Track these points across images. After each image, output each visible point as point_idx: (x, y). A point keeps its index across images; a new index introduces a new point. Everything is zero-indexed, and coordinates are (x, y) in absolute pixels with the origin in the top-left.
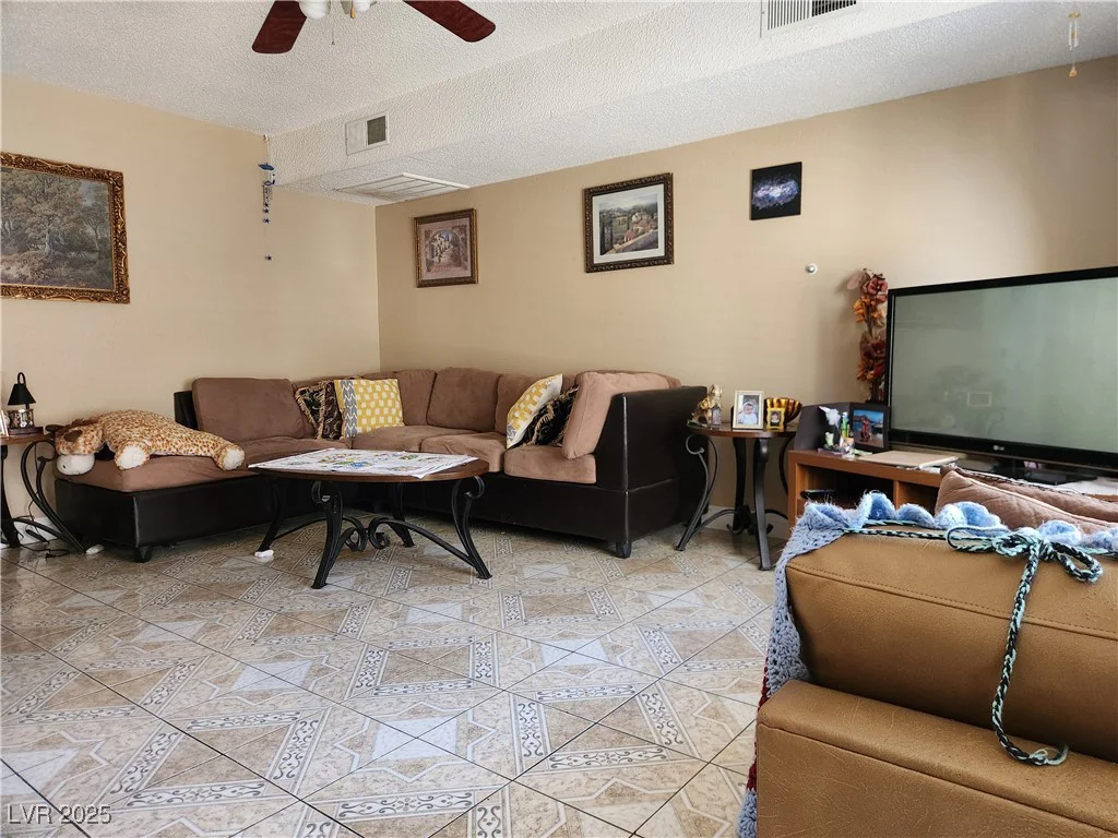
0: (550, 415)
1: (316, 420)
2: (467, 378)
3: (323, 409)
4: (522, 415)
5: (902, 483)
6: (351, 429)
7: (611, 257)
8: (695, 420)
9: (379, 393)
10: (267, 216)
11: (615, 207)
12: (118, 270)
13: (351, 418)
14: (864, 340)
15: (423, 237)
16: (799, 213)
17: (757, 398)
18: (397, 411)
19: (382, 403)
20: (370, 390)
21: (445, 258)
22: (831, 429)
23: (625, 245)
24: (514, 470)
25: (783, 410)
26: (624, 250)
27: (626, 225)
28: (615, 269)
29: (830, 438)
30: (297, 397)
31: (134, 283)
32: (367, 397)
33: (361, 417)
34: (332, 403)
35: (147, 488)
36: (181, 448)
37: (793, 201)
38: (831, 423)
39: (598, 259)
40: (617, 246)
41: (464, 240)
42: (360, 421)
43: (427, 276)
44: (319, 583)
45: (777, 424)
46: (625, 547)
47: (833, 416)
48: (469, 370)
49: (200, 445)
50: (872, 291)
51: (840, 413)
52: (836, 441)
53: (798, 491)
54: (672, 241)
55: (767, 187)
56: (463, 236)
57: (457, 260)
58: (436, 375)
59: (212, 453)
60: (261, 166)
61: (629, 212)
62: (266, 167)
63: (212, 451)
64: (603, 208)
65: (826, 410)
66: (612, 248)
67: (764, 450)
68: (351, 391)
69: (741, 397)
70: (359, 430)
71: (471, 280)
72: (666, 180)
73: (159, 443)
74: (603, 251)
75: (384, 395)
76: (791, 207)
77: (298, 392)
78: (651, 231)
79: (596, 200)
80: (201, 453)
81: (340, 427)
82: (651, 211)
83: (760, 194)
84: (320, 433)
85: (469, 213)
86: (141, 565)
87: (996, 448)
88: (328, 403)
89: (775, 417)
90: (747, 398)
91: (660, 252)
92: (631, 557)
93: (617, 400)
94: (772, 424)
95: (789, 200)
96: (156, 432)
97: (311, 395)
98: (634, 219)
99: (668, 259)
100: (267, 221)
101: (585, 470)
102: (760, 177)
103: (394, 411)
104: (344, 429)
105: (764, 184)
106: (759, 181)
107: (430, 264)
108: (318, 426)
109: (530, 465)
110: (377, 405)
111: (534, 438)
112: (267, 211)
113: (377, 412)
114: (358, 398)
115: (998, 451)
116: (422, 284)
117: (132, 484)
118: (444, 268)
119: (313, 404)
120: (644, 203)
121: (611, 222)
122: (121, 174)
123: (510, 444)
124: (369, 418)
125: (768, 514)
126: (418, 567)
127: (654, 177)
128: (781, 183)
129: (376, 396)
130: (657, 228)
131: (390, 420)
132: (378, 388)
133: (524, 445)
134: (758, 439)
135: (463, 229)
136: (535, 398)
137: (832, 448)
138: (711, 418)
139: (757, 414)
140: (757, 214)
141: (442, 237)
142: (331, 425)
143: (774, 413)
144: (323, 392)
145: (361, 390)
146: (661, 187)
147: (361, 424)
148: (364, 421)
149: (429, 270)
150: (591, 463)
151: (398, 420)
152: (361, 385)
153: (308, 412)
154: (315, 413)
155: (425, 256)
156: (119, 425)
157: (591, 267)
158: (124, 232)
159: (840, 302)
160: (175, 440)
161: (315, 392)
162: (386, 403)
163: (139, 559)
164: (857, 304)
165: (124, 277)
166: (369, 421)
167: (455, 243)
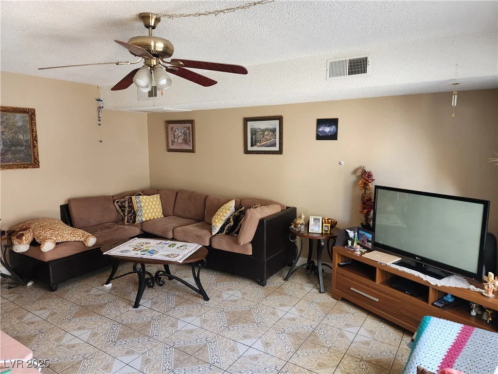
0: (232, 223)
1: (124, 214)
2: (191, 196)
3: (127, 209)
4: (219, 221)
5: (379, 269)
6: (140, 219)
7: (255, 148)
8: (293, 227)
9: (152, 202)
10: (100, 122)
11: (257, 127)
12: (34, 153)
13: (140, 214)
14: (363, 197)
15: (170, 130)
16: (337, 139)
17: (319, 219)
18: (160, 210)
19: (153, 207)
20: (148, 200)
21: (180, 140)
22: (351, 239)
23: (262, 144)
24: (216, 246)
25: (329, 225)
26: (261, 146)
27: (262, 136)
28: (257, 154)
29: (350, 242)
30: (115, 204)
31: (41, 159)
32: (147, 204)
33: (144, 214)
34: (131, 207)
35: (54, 259)
36: (68, 238)
37: (334, 134)
38: (350, 237)
39: (250, 148)
40: (258, 144)
41: (189, 133)
42: (144, 215)
43: (172, 147)
44: (136, 305)
45: (327, 231)
46: (264, 282)
47: (351, 234)
48: (193, 192)
49: (77, 236)
50: (367, 178)
51: (354, 233)
52: (352, 244)
53: (337, 263)
54: (282, 145)
55: (323, 127)
56: (189, 131)
57: (185, 141)
58: (177, 193)
59: (82, 239)
60: (97, 100)
61: (264, 130)
62: (99, 100)
63: (82, 238)
64: (252, 127)
65: (348, 231)
66: (256, 144)
67: (323, 244)
68: (140, 201)
69: (312, 219)
70: (144, 219)
71: (192, 151)
72: (280, 119)
73: (59, 238)
74: (252, 146)
75: (154, 203)
76: (334, 137)
77: (115, 202)
78: (273, 139)
79: (249, 123)
80: (77, 240)
81: (135, 217)
82: (274, 131)
83: (321, 129)
84: (126, 220)
85: (192, 122)
86: (54, 293)
87: (417, 258)
88: (129, 207)
89: (326, 228)
90: (315, 219)
91: (277, 149)
92: (267, 286)
93: (261, 221)
94: (325, 231)
95: (333, 134)
96: (57, 232)
97: (121, 203)
98: (266, 133)
99: (280, 152)
100: (100, 125)
101: (247, 249)
102: (321, 122)
103: (159, 209)
104: (137, 219)
105: (322, 126)
106: (320, 124)
107: (173, 142)
108: (125, 216)
109: (223, 244)
110: (151, 207)
111: (224, 232)
112: (100, 120)
113: (152, 211)
114: (143, 204)
115: (418, 260)
116: (170, 150)
117: (48, 258)
118: (179, 144)
119: (122, 207)
120: (270, 127)
121: (256, 133)
122: (34, 110)
123: (214, 234)
124: (148, 214)
125: (323, 266)
126: (177, 293)
127: (275, 117)
128: (329, 126)
129: (151, 203)
130: (276, 138)
131: (157, 214)
132: (152, 200)
133: (220, 234)
134: (320, 240)
135: (188, 128)
136: (225, 214)
137: (351, 247)
138: (300, 228)
139: (319, 227)
140: (319, 137)
141: (179, 130)
142: (131, 216)
143: (326, 226)
144: (127, 202)
145: (144, 201)
146: (277, 122)
147: (144, 217)
148: (146, 215)
149: (172, 145)
150: (250, 247)
151: (160, 214)
152: (143, 198)
153: (120, 211)
154: (123, 211)
155: (171, 138)
156: (40, 230)
157: (247, 152)
158: (36, 136)
159: (353, 178)
160: (66, 235)
161: (123, 202)
162: (155, 206)
163: (52, 289)
164: (361, 182)
165: (37, 156)
166: (148, 215)
167: (185, 134)
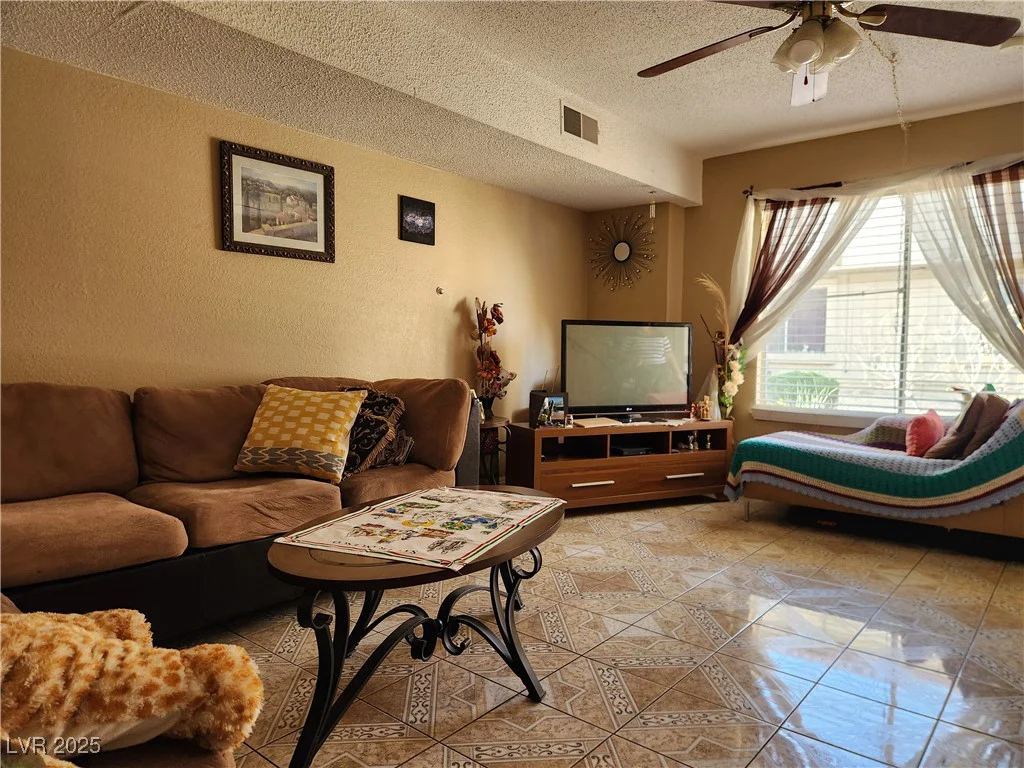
7: (258, 238)
11: (263, 179)
16: (433, 244)
23: (278, 228)
26: (276, 234)
27: (277, 206)
28: (266, 254)
37: (430, 233)
39: (239, 235)
40: (266, 227)
53: (540, 457)
55: (413, 214)
61: (283, 192)
64: (246, 174)
66: (260, 227)
72: (328, 173)
74: (247, 228)
78: (310, 221)
79: (237, 160)
82: (309, 198)
83: (407, 218)
87: (628, 409)
91: (318, 247)
95: (428, 231)
98: (288, 199)
99: (327, 256)
102: (406, 203)
105: (411, 211)
106: (405, 207)
120: (301, 187)
121: (258, 195)
123: (340, 477)
128: (422, 215)
130: (316, 220)
140: (403, 233)
146: (320, 178)
157: (227, 244)
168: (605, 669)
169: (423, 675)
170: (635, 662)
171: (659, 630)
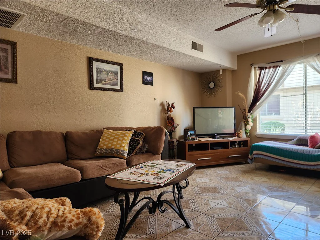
7: (101, 86)
11: (102, 68)
16: (153, 85)
23: (106, 82)
26: (106, 84)
27: (106, 76)
39: (95, 85)
40: (103, 82)
54: (123, 85)
56: (5, 55)
61: (108, 71)
64: (97, 67)
66: (101, 82)
72: (120, 65)
74: (97, 83)
78: (116, 80)
79: (94, 63)
82: (116, 73)
83: (145, 78)
87: (215, 135)
91: (118, 87)
95: (151, 81)
98: (109, 74)
99: (121, 90)
105: (146, 76)
106: (144, 74)
120: (113, 70)
121: (100, 73)
123: (126, 157)
128: (149, 77)
130: (118, 79)
140: (144, 83)
146: (118, 67)
157: (92, 88)
168: (210, 218)
169: (153, 219)
170: (220, 216)
171: (227, 205)
